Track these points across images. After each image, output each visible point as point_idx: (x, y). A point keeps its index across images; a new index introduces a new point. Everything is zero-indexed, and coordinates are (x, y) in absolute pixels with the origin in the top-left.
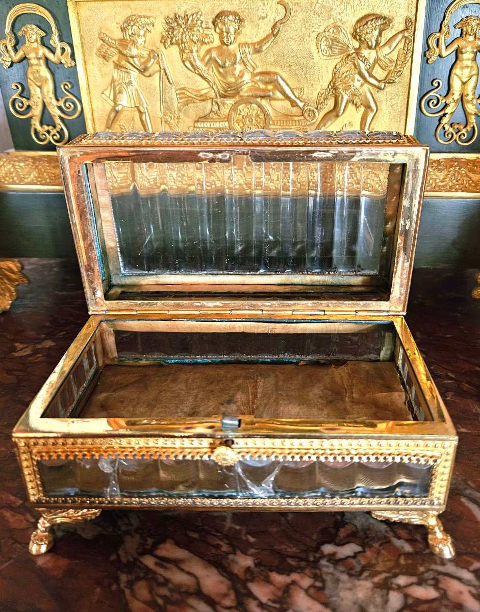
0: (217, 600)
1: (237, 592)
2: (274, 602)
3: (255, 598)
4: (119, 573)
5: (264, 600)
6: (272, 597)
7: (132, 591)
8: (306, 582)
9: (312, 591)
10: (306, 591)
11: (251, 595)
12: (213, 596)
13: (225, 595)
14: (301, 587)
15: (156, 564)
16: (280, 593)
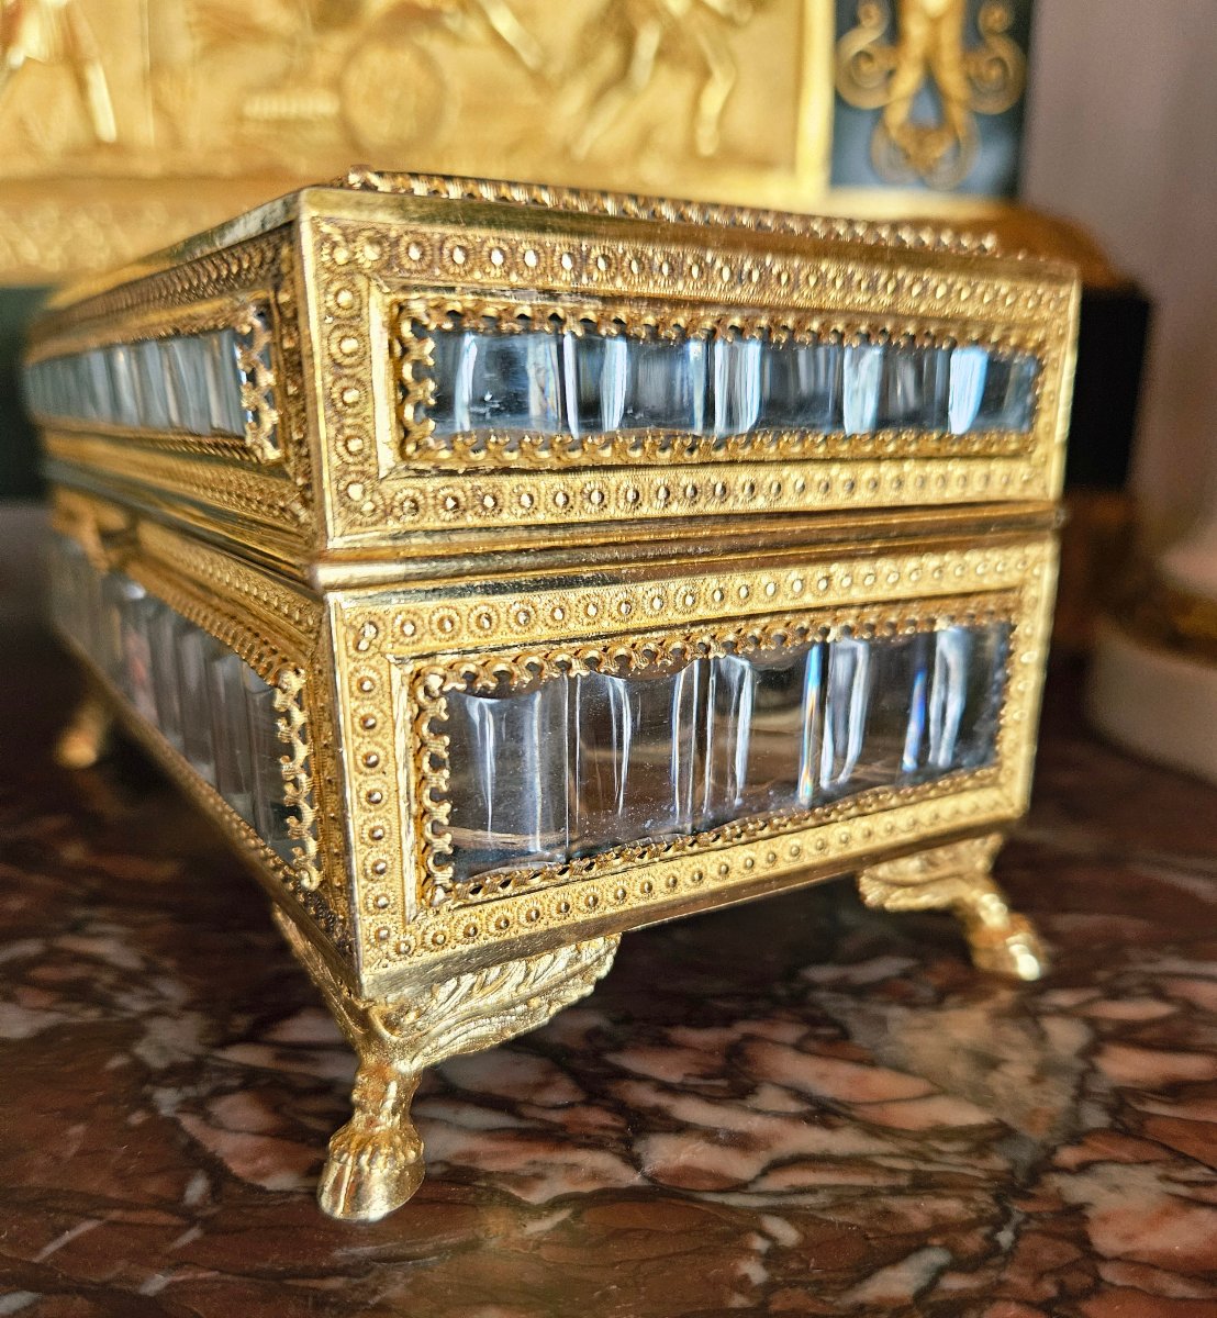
0: (520, 1097)
1: (575, 1075)
2: (704, 1076)
3: (642, 1079)
4: (147, 1089)
5: (675, 1078)
6: (696, 1070)
7: (207, 1118)
8: (790, 1033)
9: (813, 1045)
10: (799, 1047)
11: (623, 1075)
12: (499, 1092)
13: (540, 1087)
14: (775, 1043)
15: (279, 1057)
16: (718, 1061)
